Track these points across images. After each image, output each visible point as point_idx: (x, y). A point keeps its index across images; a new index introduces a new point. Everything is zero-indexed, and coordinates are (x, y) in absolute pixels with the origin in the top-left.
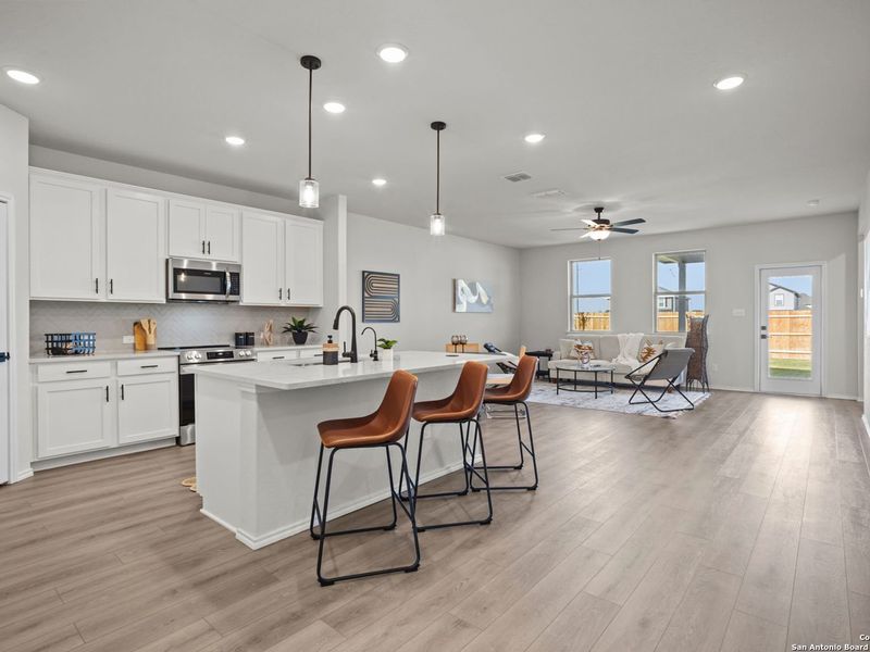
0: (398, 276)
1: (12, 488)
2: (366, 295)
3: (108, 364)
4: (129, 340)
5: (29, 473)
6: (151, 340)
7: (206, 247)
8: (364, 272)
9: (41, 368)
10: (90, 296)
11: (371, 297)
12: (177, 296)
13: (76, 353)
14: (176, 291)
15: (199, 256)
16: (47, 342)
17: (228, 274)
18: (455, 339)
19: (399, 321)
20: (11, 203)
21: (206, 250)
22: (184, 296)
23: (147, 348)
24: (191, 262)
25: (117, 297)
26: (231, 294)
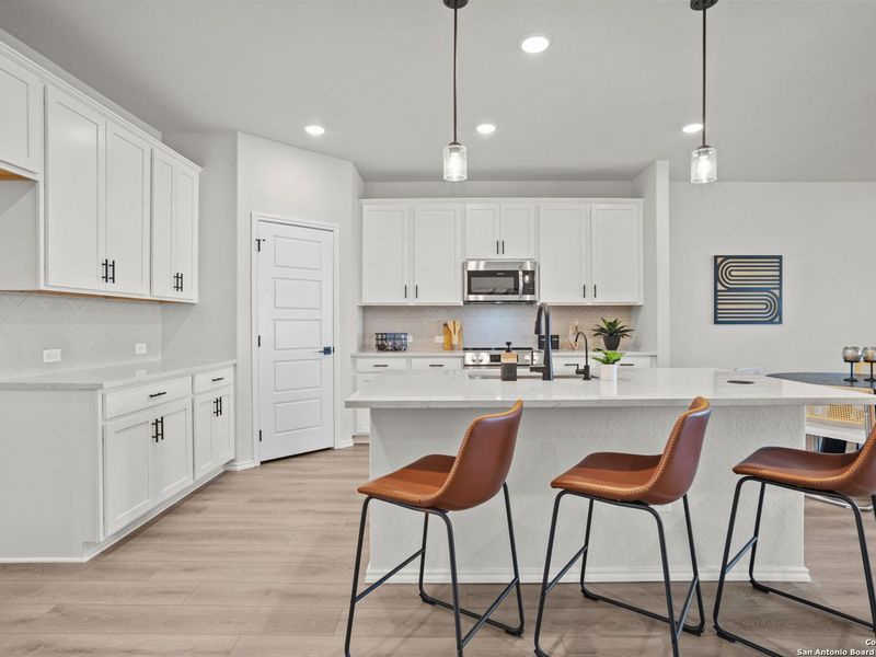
0: (780, 257)
1: (335, 453)
2: (720, 287)
3: (404, 361)
4: (440, 339)
5: (350, 443)
6: (455, 341)
7: (500, 247)
8: (716, 257)
9: (359, 361)
10: (400, 301)
11: (729, 290)
12: (472, 298)
13: (395, 349)
14: (470, 292)
15: (493, 256)
16: (377, 339)
17: (521, 273)
18: (850, 353)
19: (780, 322)
20: (337, 231)
21: (501, 249)
22: (481, 298)
23: (452, 348)
24: (487, 264)
25: (422, 301)
26: (524, 293)
